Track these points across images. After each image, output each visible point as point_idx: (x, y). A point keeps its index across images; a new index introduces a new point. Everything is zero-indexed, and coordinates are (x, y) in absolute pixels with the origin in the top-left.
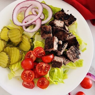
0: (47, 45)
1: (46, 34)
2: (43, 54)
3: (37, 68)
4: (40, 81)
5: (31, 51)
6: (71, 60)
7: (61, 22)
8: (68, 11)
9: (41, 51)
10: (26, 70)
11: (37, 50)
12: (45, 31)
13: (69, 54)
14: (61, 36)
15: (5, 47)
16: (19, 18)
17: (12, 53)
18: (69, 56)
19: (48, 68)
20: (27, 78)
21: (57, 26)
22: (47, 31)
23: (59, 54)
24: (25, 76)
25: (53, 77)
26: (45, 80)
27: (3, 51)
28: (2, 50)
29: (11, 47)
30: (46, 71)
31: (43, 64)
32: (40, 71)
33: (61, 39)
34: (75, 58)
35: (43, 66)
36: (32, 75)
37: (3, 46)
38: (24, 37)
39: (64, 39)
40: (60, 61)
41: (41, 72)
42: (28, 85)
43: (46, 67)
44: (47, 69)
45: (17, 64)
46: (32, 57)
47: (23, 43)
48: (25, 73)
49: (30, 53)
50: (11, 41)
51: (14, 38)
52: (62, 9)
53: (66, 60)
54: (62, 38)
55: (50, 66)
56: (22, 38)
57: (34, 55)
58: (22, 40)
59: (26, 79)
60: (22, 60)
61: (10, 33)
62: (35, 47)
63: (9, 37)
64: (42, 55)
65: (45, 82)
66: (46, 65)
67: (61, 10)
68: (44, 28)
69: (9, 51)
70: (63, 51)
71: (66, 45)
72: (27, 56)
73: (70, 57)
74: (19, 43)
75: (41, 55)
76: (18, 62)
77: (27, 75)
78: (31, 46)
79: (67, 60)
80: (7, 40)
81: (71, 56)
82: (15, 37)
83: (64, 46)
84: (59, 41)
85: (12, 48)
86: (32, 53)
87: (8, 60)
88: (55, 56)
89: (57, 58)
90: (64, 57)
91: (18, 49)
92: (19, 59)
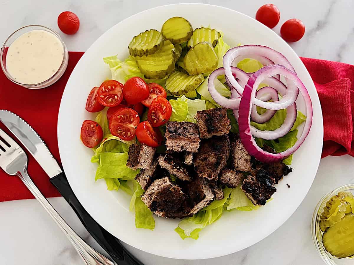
1: (206, 120)
2: (155, 121)
3: (127, 110)
5: (163, 93)
6: (148, 190)
8: (289, 187)
10: (123, 87)
11: (162, 105)
13: (162, 182)
15: (174, 42)
17: (161, 56)
18: (157, 182)
19: (126, 135)
20: (105, 91)
24: (109, 87)
27: (165, 38)
28: (167, 37)
31: (134, 123)
32: (119, 117)
35: (131, 123)
36: (112, 101)
37: (176, 38)
38: (198, 77)
40: (141, 159)
41: (117, 120)
43: (128, 130)
44: (124, 133)
45: (139, 71)
46: (150, 98)
47: (186, 77)
48: (115, 86)
49: (161, 92)
51: (194, 57)
52: (290, 170)
53: (148, 178)
55: (130, 139)
56: (197, 74)
58: (192, 75)
62: (173, 102)
63: (197, 47)
64: (154, 119)
66: (132, 130)
67: (289, 167)
69: (164, 52)
70: (167, 166)
71: (183, 177)
73: (153, 187)
74: (185, 69)
75: (153, 117)
76: (142, 72)
77: (111, 92)
78: (178, 94)
79: (146, 180)
80: (190, 44)
81: (156, 189)
84: (191, 155)
85: (171, 56)
87: (143, 50)
88: (155, 149)
89: (148, 153)
90: (153, 171)
91: (169, 67)
92: (147, 71)
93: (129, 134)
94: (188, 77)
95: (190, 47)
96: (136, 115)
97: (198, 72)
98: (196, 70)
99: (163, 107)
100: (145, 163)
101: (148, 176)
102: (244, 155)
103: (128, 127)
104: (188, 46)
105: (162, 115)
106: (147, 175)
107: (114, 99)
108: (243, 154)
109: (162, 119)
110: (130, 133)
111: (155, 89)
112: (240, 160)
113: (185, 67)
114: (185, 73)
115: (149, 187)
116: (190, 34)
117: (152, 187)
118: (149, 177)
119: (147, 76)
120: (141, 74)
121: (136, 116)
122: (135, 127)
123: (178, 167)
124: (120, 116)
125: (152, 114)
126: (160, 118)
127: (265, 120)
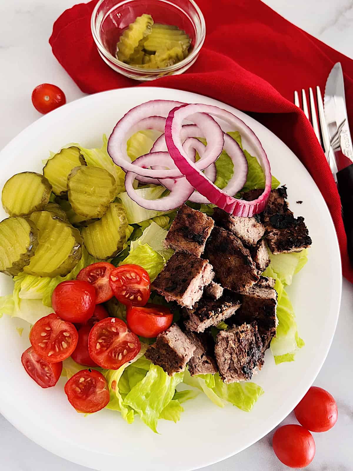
0: (168, 275)
1: (185, 237)
2: (139, 298)
3: (95, 331)
4: (82, 380)
5: (108, 266)
6: (221, 367)
7: (254, 226)
8: (301, 202)
9: (139, 283)
10: (58, 315)
11: (128, 276)
12: (187, 228)
13: (224, 343)
14: (229, 271)
15: (41, 208)
16: (135, 144)
17: (49, 237)
18: (219, 349)
19: (130, 350)
20: (46, 343)
21: (236, 234)
22: (193, 230)
23: (190, 326)
24: (44, 334)
25: (130, 390)
26: (99, 385)
27: (26, 217)
28: (26, 211)
29: (57, 218)
30: (120, 358)
31: (121, 330)
32: (98, 346)
33: (223, 279)
34: (236, 371)
35: (117, 334)
36: (67, 343)
37: (37, 201)
38: (115, 210)
39: (234, 286)
40: (180, 351)
41: (100, 352)
42: (38, 366)
43: (125, 343)
44: (125, 351)
45: (46, 280)
46: (101, 287)
47: (101, 224)
48: (49, 325)
49: (105, 269)
50: (67, 200)
51: (83, 198)
52: (285, 188)
53: (205, 358)
54: (230, 279)
55: (139, 348)
56: (107, 208)
57: (111, 286)
58: (105, 215)
59: (43, 346)
60: (68, 277)
61: (78, 175)
62: (129, 260)
63: (71, 185)
64: (136, 298)
65: (98, 391)
66: (129, 339)
67: (280, 187)
68: (189, 216)
69: (44, 229)
70: (208, 323)
71: (230, 311)
72: (88, 275)
73: (223, 359)
74: (88, 218)
75: (132, 297)
76: (52, 276)
77: (54, 335)
78: (119, 249)
79: (207, 362)
80: (58, 190)
81: (227, 356)
82: (89, 195)
83: (221, 307)
84: (215, 284)
85: (59, 224)
86: (108, 273)
87: (24, 254)
88: (175, 323)
89: (176, 337)
90: (201, 346)
91: (73, 236)
92: (59, 268)
93: (132, 346)
94: (101, 221)
95: (62, 193)
96: (112, 321)
97: (105, 206)
98: (102, 205)
99: (131, 276)
100: (187, 349)
101: (202, 357)
102: (247, 223)
103: (121, 341)
104: (60, 195)
105: (139, 284)
106: (200, 357)
107: (67, 338)
108: (246, 224)
109: (145, 287)
110: (131, 343)
111: (91, 274)
112: (248, 232)
113: (86, 217)
114: (94, 222)
115: (218, 364)
116: (44, 181)
117: (221, 360)
118: (204, 357)
119: (64, 272)
120: (53, 279)
121: (114, 321)
122: (127, 332)
123: (220, 310)
124: (98, 344)
125: (127, 296)
126: (141, 290)
127: (214, 174)
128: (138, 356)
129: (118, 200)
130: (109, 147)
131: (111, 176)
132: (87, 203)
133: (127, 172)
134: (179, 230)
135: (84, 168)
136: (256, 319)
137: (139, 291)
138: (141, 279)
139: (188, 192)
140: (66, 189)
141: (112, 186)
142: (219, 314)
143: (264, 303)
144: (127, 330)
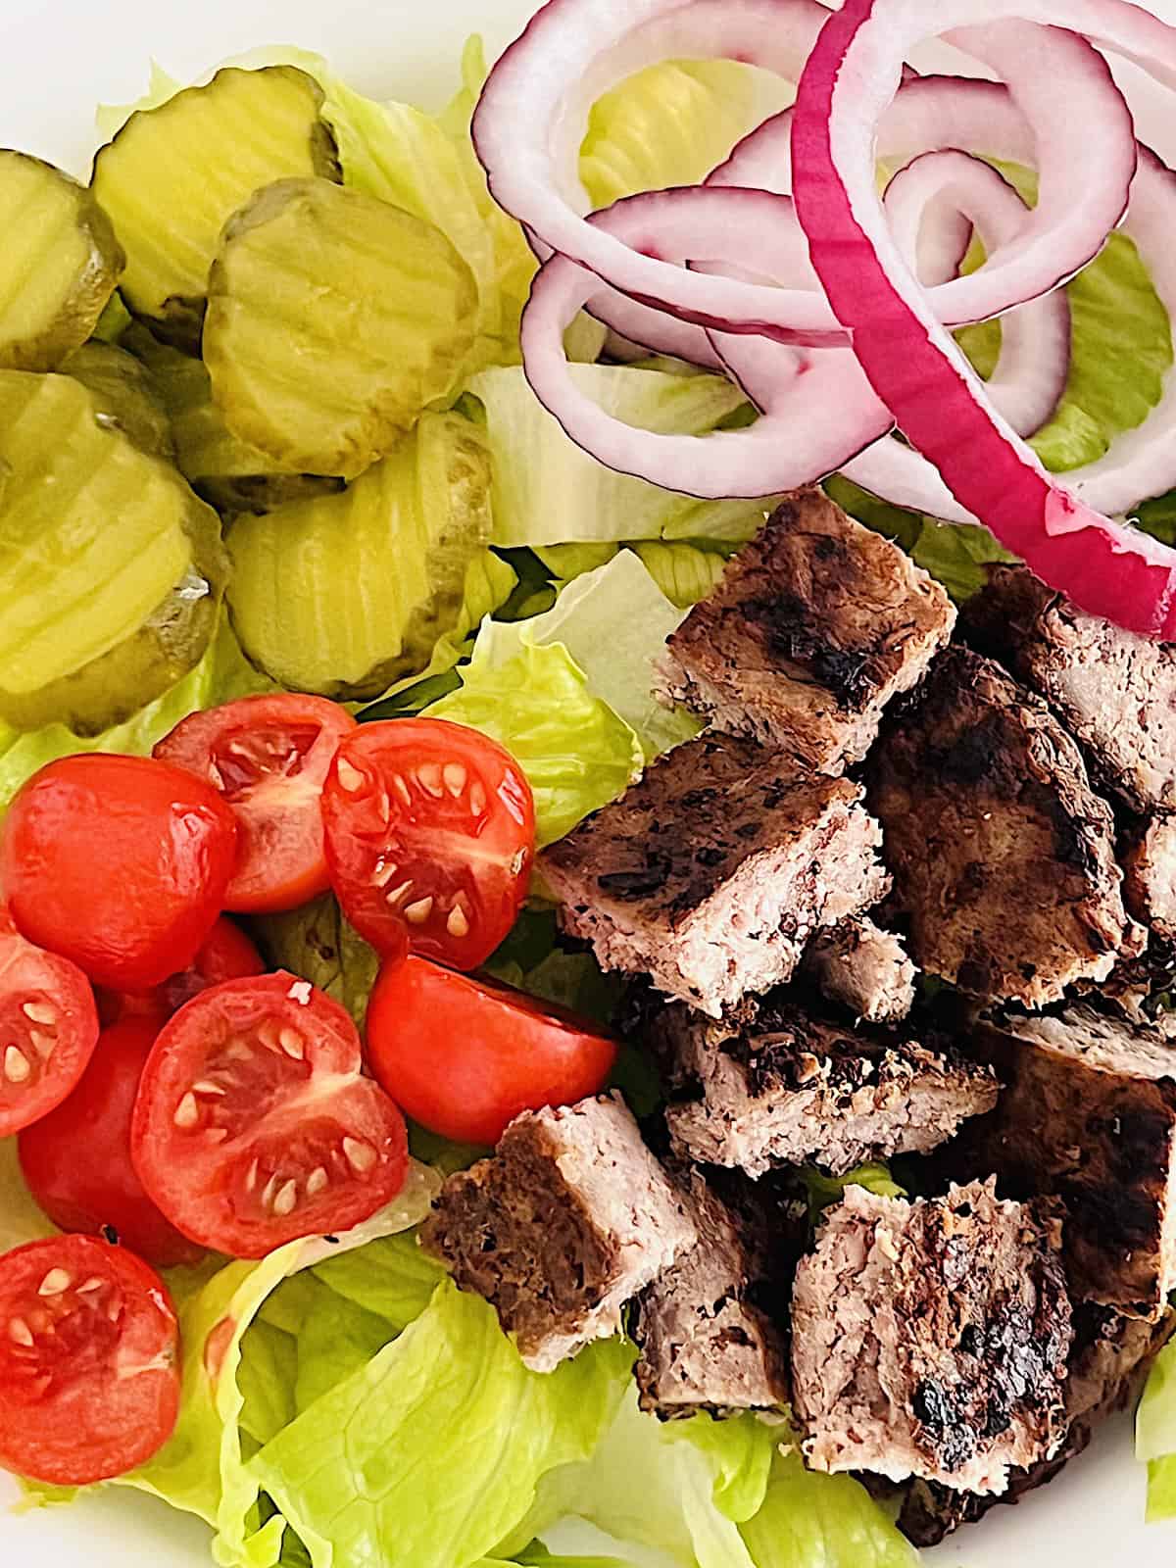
0: (635, 825)
1: (776, 651)
2: (457, 921)
3: (193, 1024)
4: (57, 1281)
5: (334, 722)
6: (805, 1377)
9: (472, 827)
10: (14, 916)
11: (426, 775)
12: (795, 607)
13: (852, 1246)
14: (972, 882)
16: (638, 127)
17: (50, 521)
18: (816, 1277)
19: (342, 1177)
22: (827, 623)
23: (694, 1129)
26: (140, 1327)
29: (122, 424)
30: (285, 1201)
31: (324, 1057)
32: (187, 1111)
33: (930, 923)
34: (879, 1409)
35: (303, 1071)
36: (33, 1055)
38: (437, 450)
39: (977, 970)
43: (332, 1133)
44: (317, 1179)
46: (270, 825)
47: (341, 519)
49: (306, 736)
50: (195, 350)
51: (290, 350)
53: (733, 1314)
54: (964, 924)
55: (395, 1188)
56: (404, 435)
57: (328, 814)
58: (377, 468)
60: (110, 741)
61: (288, 221)
63: (240, 265)
64: (436, 919)
65: (126, 1363)
66: (354, 1115)
68: (824, 547)
69: (43, 467)
71: (927, 1100)
72: (219, 751)
73: (824, 1330)
74: (286, 466)
75: (418, 909)
76: (24, 717)
78: (411, 659)
79: (739, 1337)
80: (153, 292)
81: (852, 1312)
82: (320, 340)
83: (877, 1058)
84: (870, 930)
85: (124, 456)
86: (321, 755)
88: (615, 1092)
89: (604, 1148)
90: (727, 1245)
91: (186, 532)
92: (77, 677)
93: (359, 1156)
94: (349, 501)
95: (175, 305)
96: (292, 994)
97: (392, 418)
98: (375, 411)
99: (442, 783)
101: (719, 1305)
102: (1148, 675)
103: (310, 1115)
104: (160, 314)
105: (474, 835)
106: (709, 1304)
107: (35, 1035)
108: (1136, 678)
109: (500, 860)
110: (362, 1140)
111: (236, 749)
112: (1145, 729)
113: (277, 455)
114: (310, 496)
115: (795, 1359)
116: (93, 220)
117: (812, 1336)
118: (733, 1304)
119: (95, 712)
120: (25, 740)
121: (304, 999)
122: (353, 1077)
123: (868, 1067)
124: (189, 1099)
125: (393, 896)
126: (476, 869)
127: (1049, 387)
128: (383, 1224)
129: (466, 406)
130: (484, 111)
131: (463, 269)
132: (298, 386)
133: (549, 261)
134: (752, 608)
135: (324, 191)
136: (1061, 1185)
137: (464, 878)
138: (491, 804)
139: (851, 431)
140: (201, 287)
141: (452, 318)
142: (856, 1088)
143: (1120, 1098)
144: (358, 1064)
